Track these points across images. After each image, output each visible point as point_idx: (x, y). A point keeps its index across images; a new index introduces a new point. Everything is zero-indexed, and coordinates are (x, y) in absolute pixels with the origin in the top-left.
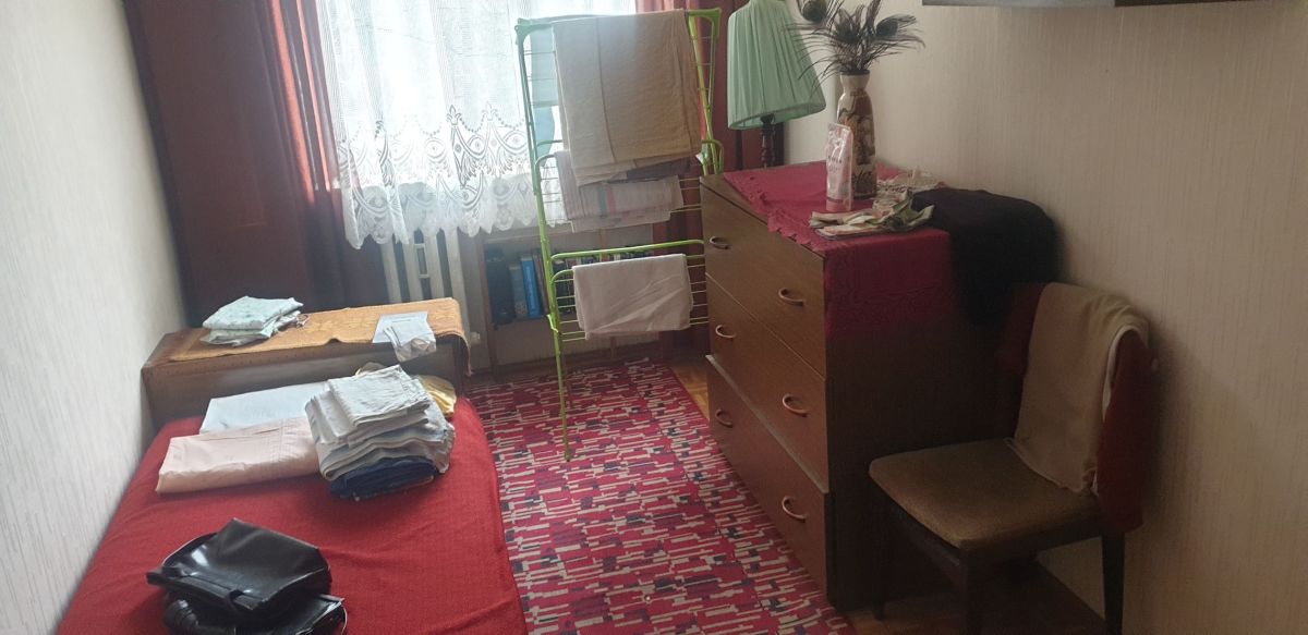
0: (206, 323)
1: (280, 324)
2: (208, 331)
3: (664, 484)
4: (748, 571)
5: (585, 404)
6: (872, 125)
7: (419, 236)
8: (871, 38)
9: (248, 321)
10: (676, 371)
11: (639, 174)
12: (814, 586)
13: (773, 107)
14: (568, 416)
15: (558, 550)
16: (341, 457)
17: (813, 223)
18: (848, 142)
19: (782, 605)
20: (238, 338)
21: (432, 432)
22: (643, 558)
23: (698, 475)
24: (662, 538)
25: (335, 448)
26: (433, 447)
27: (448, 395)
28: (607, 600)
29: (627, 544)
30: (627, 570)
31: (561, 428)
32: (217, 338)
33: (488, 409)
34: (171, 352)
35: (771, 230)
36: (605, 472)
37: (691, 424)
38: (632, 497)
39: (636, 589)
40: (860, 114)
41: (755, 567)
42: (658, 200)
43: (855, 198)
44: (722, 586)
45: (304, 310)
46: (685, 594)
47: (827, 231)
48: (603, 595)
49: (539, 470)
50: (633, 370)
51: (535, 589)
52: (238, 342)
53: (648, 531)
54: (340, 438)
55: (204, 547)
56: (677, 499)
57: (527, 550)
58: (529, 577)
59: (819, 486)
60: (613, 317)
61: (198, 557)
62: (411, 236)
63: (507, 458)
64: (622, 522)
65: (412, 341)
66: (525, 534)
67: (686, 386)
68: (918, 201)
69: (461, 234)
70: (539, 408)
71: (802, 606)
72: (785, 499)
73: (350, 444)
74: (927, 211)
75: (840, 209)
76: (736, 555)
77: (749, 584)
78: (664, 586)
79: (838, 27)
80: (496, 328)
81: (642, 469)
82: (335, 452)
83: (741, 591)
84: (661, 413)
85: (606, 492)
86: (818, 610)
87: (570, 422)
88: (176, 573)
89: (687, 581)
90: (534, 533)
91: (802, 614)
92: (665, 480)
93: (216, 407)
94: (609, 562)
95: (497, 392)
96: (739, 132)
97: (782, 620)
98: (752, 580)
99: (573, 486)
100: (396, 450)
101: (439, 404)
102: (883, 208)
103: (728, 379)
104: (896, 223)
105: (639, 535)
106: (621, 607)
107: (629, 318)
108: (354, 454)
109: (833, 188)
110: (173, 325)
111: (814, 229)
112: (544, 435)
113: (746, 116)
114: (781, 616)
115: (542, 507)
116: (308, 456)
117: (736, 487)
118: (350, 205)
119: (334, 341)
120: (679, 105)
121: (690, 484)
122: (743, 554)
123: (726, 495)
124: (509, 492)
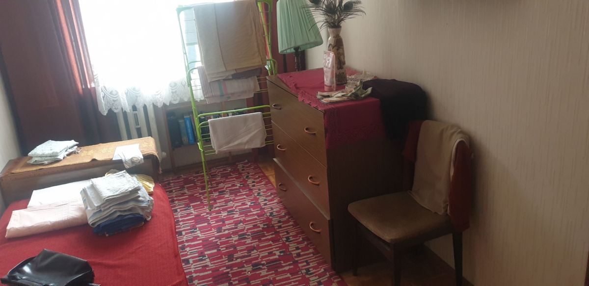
0: (30, 154)
1: (67, 153)
2: (31, 158)
3: (256, 219)
4: (296, 257)
5: (218, 183)
6: (343, 51)
7: (134, 108)
8: (341, 11)
9: (50, 152)
10: (260, 166)
11: (239, 75)
12: (325, 262)
13: (299, 43)
14: (209, 190)
15: (206, 253)
16: (98, 216)
17: (319, 97)
18: (333, 59)
19: (311, 272)
20: (46, 160)
21: (142, 202)
22: (246, 254)
23: (271, 214)
24: (255, 244)
25: (95, 211)
26: (143, 208)
27: (150, 183)
28: (230, 275)
29: (239, 248)
30: (239, 260)
31: (206, 195)
32: (36, 161)
33: (171, 188)
34: (12, 169)
35: (300, 101)
36: (228, 215)
37: (267, 190)
38: (241, 226)
39: (243, 269)
40: (338, 46)
41: (299, 255)
42: (248, 87)
43: (337, 85)
44: (283, 265)
45: (79, 146)
46: (266, 270)
47: (325, 101)
48: (228, 273)
49: (196, 216)
50: (240, 166)
51: (196, 272)
52: (46, 162)
53: (248, 241)
54: (97, 207)
55: (29, 264)
56: (262, 226)
57: (191, 254)
58: (193, 267)
59: (326, 217)
60: (229, 143)
61: (27, 269)
62: (131, 108)
63: (181, 211)
64: (235, 238)
65: (132, 159)
66: (190, 246)
67: (265, 173)
68: (365, 85)
69: (155, 106)
70: (196, 186)
71: (320, 272)
72: (311, 223)
73: (102, 209)
74: (369, 90)
75: (331, 90)
76: (290, 250)
77: (296, 263)
78: (256, 266)
79: (325, 5)
80: (173, 150)
81: (245, 212)
82: (95, 214)
83: (292, 267)
84: (254, 186)
85: (228, 224)
86: (327, 273)
87: (211, 192)
88: (15, 278)
89: (267, 263)
90: (195, 246)
91: (320, 276)
92: (256, 217)
93: (36, 194)
94: (230, 257)
95: (175, 179)
96: (284, 55)
97: (311, 279)
98: (297, 261)
99: (213, 223)
100: (125, 211)
101: (145, 187)
102: (350, 89)
103: (285, 170)
104: (355, 96)
105: (244, 244)
106: (237, 278)
107: (236, 143)
108: (105, 214)
109: (327, 80)
110: (13, 154)
111: (319, 99)
112: (198, 199)
113: (287, 47)
114: (310, 277)
115: (198, 233)
116: (82, 216)
117: (289, 218)
118: (100, 95)
119: (94, 160)
120: (255, 44)
121: (268, 218)
122: (293, 249)
123: (284, 222)
124: (183, 227)
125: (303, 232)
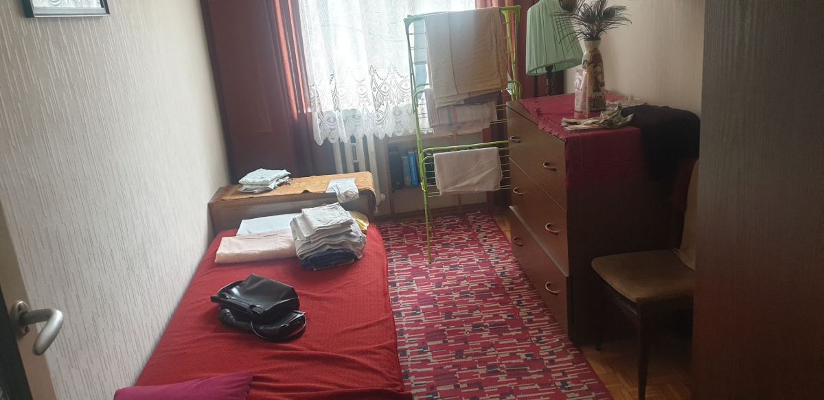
0: (241, 181)
1: (278, 183)
2: (242, 185)
3: (483, 277)
4: (526, 323)
5: (442, 235)
6: (602, 69)
7: (353, 139)
8: (601, 20)
9: (262, 180)
10: (496, 219)
11: (472, 101)
12: (563, 332)
13: (551, 62)
14: (431, 241)
15: (421, 307)
16: (307, 247)
17: (563, 124)
18: (586, 78)
20: (256, 189)
21: (354, 237)
22: (467, 313)
23: (503, 274)
24: (479, 304)
25: (305, 242)
26: (355, 244)
27: (364, 222)
28: (446, 333)
29: (459, 306)
30: (458, 319)
31: (427, 246)
32: (246, 189)
33: (388, 236)
34: (222, 196)
35: (540, 128)
36: (450, 270)
37: (501, 247)
38: (464, 283)
39: (462, 328)
40: (596, 62)
41: (530, 321)
42: (484, 115)
43: (591, 111)
44: (510, 329)
45: (291, 177)
47: (569, 128)
48: (444, 330)
49: (414, 268)
50: (471, 218)
51: (407, 325)
52: (256, 191)
53: (471, 300)
54: (307, 238)
55: (238, 287)
56: (489, 285)
57: (405, 306)
58: (404, 320)
59: (564, 273)
60: (455, 183)
61: (235, 290)
62: (349, 138)
63: (397, 261)
64: (457, 295)
65: (346, 192)
66: (404, 299)
67: (501, 227)
68: (625, 112)
69: (376, 138)
70: (416, 236)
71: (555, 341)
72: (548, 283)
73: (312, 241)
74: (630, 117)
75: (582, 117)
76: (520, 315)
77: (525, 329)
78: (477, 327)
79: (582, 13)
80: (394, 191)
81: (471, 269)
82: (304, 245)
83: (520, 333)
84: (485, 241)
85: (449, 280)
86: (563, 344)
87: (433, 244)
88: (224, 296)
89: (490, 326)
90: (408, 298)
91: (553, 346)
92: (483, 275)
93: (244, 223)
94: (448, 314)
95: (394, 227)
96: (536, 77)
97: (542, 348)
99: (432, 276)
100: (335, 245)
101: (359, 226)
102: (604, 116)
103: (521, 219)
104: (609, 123)
105: (466, 302)
106: (453, 337)
107: (464, 184)
108: (314, 246)
109: (578, 106)
110: (224, 183)
111: (563, 127)
112: (418, 250)
113: (535, 67)
115: (414, 286)
116: (290, 248)
117: (524, 280)
118: (316, 121)
119: (306, 192)
120: (495, 61)
121: (497, 278)
123: (517, 285)
124: (397, 278)
125: (540, 297)
